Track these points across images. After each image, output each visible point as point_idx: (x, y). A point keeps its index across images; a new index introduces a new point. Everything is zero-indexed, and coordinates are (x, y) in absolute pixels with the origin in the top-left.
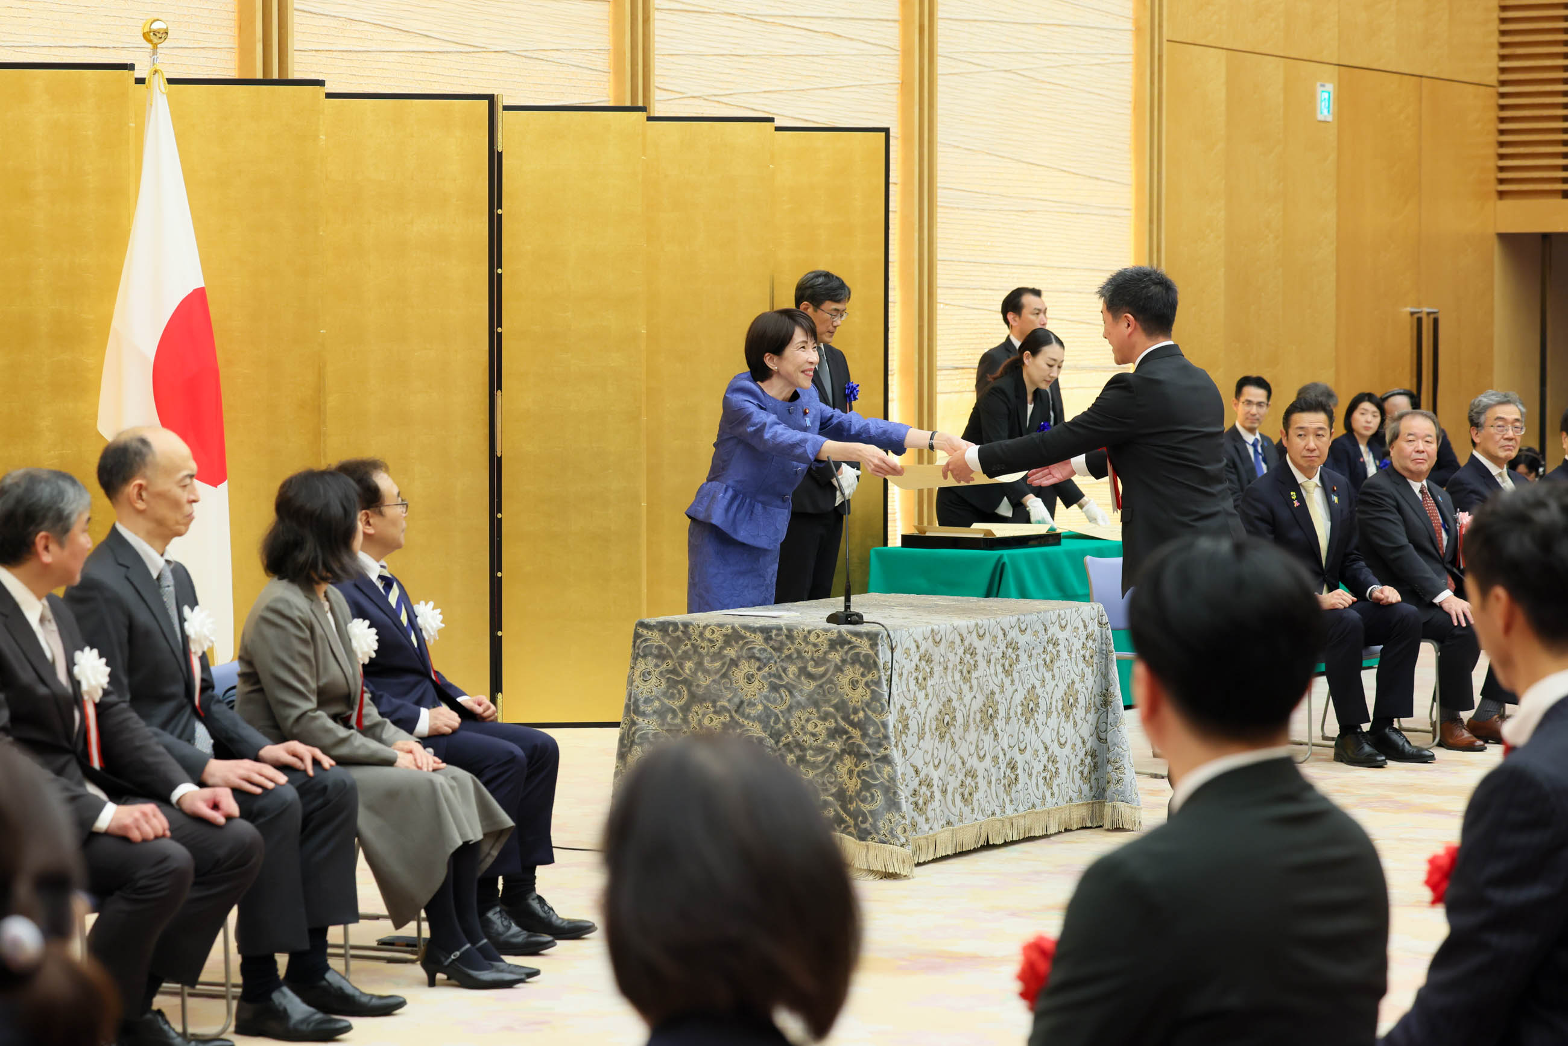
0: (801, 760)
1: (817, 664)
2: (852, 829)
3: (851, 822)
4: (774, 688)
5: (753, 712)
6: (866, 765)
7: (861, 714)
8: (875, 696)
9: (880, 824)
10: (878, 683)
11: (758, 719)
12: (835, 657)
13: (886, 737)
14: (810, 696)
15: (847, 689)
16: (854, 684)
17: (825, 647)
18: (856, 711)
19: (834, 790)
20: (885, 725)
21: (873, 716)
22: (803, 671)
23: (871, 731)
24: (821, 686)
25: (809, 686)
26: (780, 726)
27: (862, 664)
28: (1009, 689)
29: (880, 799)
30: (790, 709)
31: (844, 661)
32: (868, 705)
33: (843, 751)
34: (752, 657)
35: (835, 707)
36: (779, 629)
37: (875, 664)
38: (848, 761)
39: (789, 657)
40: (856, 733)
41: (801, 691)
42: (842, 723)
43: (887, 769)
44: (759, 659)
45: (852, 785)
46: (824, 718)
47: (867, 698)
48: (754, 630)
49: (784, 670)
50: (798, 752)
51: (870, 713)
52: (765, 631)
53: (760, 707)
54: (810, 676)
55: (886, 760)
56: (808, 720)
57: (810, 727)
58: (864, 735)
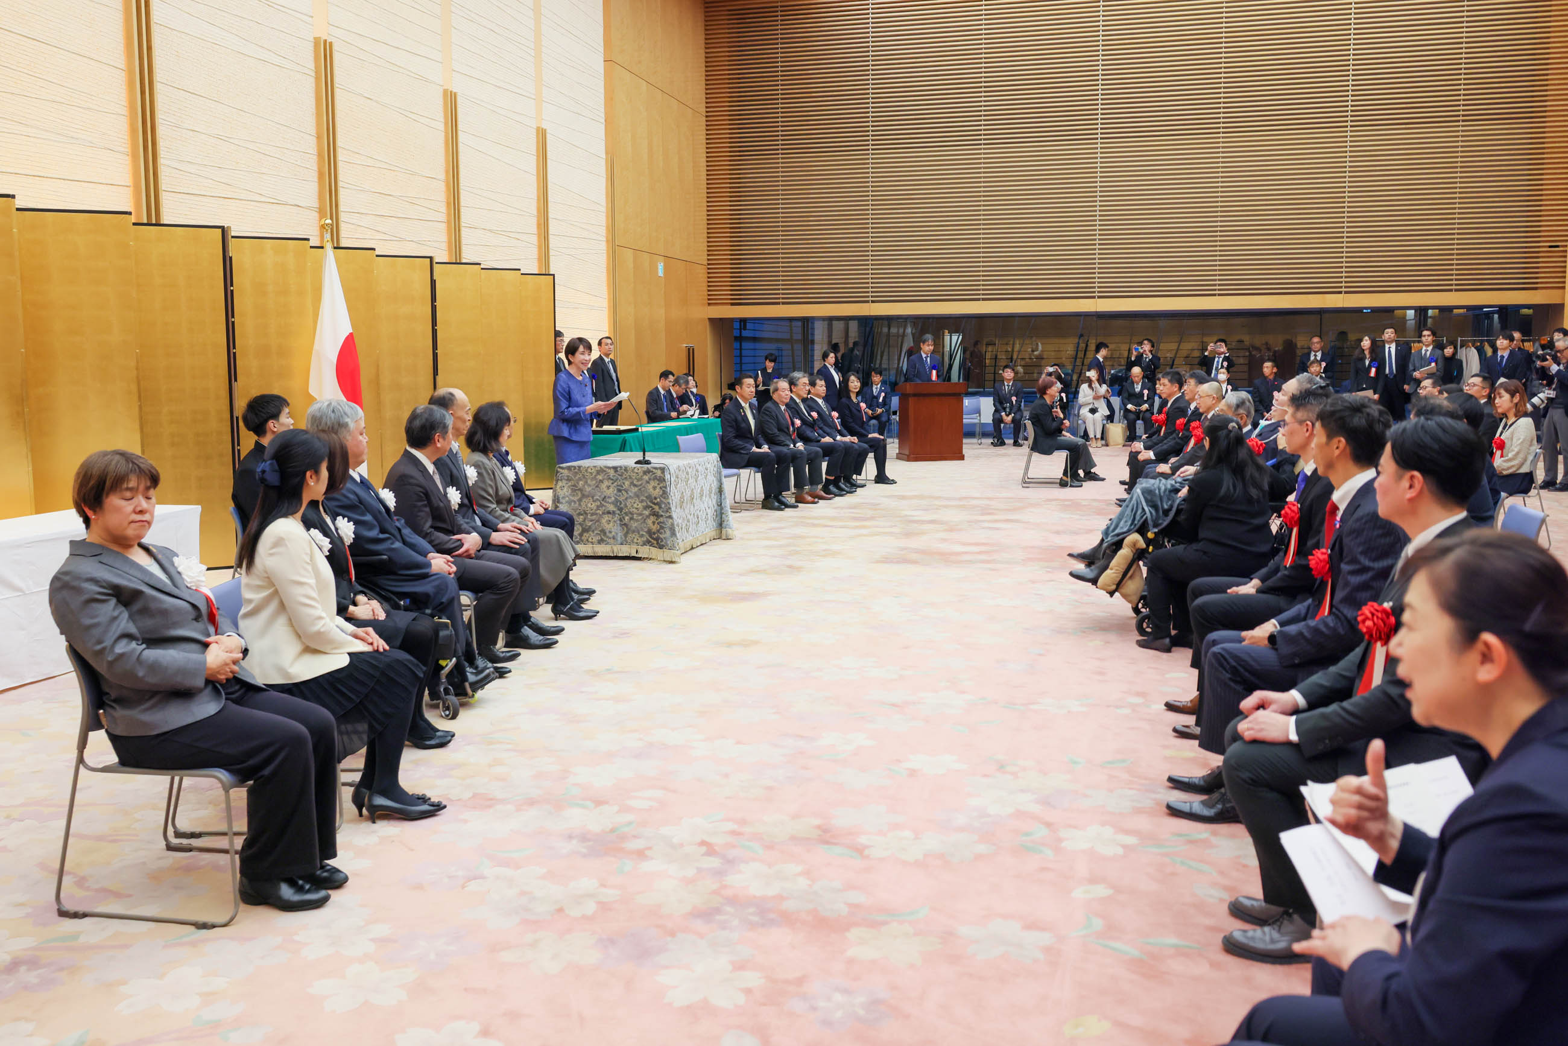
0: (631, 519)
1: (638, 480)
2: (656, 545)
3: (655, 542)
4: (619, 491)
5: (610, 501)
6: (661, 519)
7: (658, 500)
8: (664, 492)
9: (669, 542)
10: (666, 487)
11: (613, 503)
12: (646, 478)
13: (670, 508)
14: (635, 493)
15: (651, 490)
16: (654, 488)
17: (641, 474)
18: (655, 498)
19: (646, 530)
20: (669, 503)
21: (664, 500)
22: (632, 484)
23: (663, 506)
24: (640, 489)
25: (635, 490)
26: (622, 506)
27: (658, 480)
28: (697, 487)
29: (668, 533)
30: (626, 499)
31: (650, 479)
32: (661, 496)
33: (650, 515)
34: (610, 479)
35: (646, 497)
36: (621, 467)
37: (664, 480)
38: (652, 518)
39: (626, 478)
40: (656, 508)
41: (631, 492)
42: (649, 504)
43: (671, 520)
44: (612, 480)
45: (654, 528)
46: (642, 501)
47: (661, 493)
48: (609, 468)
49: (624, 483)
50: (630, 516)
51: (662, 499)
52: (615, 468)
53: (613, 498)
54: (635, 486)
55: (670, 517)
56: (634, 503)
57: (635, 505)
58: (660, 508)
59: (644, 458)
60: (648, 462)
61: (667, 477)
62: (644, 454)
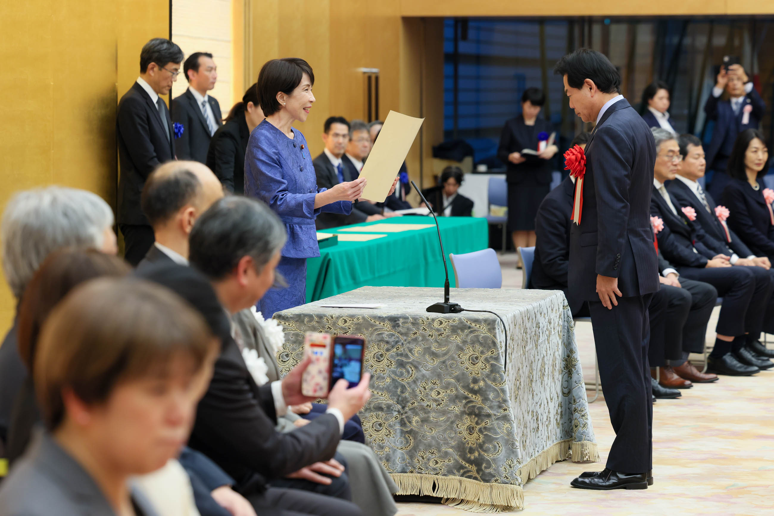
0: (424, 421)
1: (440, 345)
2: (475, 474)
3: (474, 468)
4: (401, 364)
5: (381, 385)
6: (486, 423)
7: (482, 384)
8: (494, 369)
9: (502, 469)
10: (497, 359)
11: (387, 389)
12: (457, 339)
13: (505, 401)
14: (434, 371)
15: (467, 364)
16: (474, 360)
17: (447, 332)
18: (475, 381)
19: (453, 443)
20: (503, 391)
21: (493, 385)
22: (428, 350)
23: (491, 396)
24: (444, 362)
25: (431, 363)
26: (407, 394)
27: (481, 344)
30: (415, 382)
31: (464, 342)
33: (463, 413)
34: (382, 340)
35: (458, 379)
36: (406, 318)
37: (494, 344)
38: (468, 421)
39: (415, 340)
40: (477, 400)
41: (426, 366)
42: (462, 391)
43: (507, 425)
44: (387, 342)
45: (472, 440)
46: (447, 387)
47: (487, 371)
48: (381, 319)
49: (411, 350)
50: (422, 415)
51: (489, 382)
52: (394, 320)
53: (388, 380)
54: (434, 355)
55: (506, 418)
56: (432, 389)
57: (433, 394)
58: (486, 399)
59: (447, 300)
60: (455, 309)
61: (500, 338)
62: (447, 293)
